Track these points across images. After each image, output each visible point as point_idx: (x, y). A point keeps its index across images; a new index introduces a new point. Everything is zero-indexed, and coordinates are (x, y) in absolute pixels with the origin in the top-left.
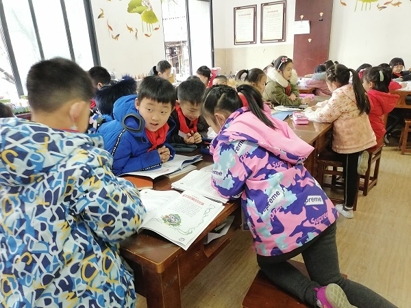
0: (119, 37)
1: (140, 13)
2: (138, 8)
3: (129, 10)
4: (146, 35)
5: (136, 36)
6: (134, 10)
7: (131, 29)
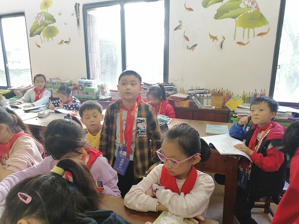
0: (196, 48)
1: (234, 17)
2: (232, 13)
3: (217, 17)
4: (239, 43)
5: (222, 45)
6: (225, 15)
7: (214, 38)
